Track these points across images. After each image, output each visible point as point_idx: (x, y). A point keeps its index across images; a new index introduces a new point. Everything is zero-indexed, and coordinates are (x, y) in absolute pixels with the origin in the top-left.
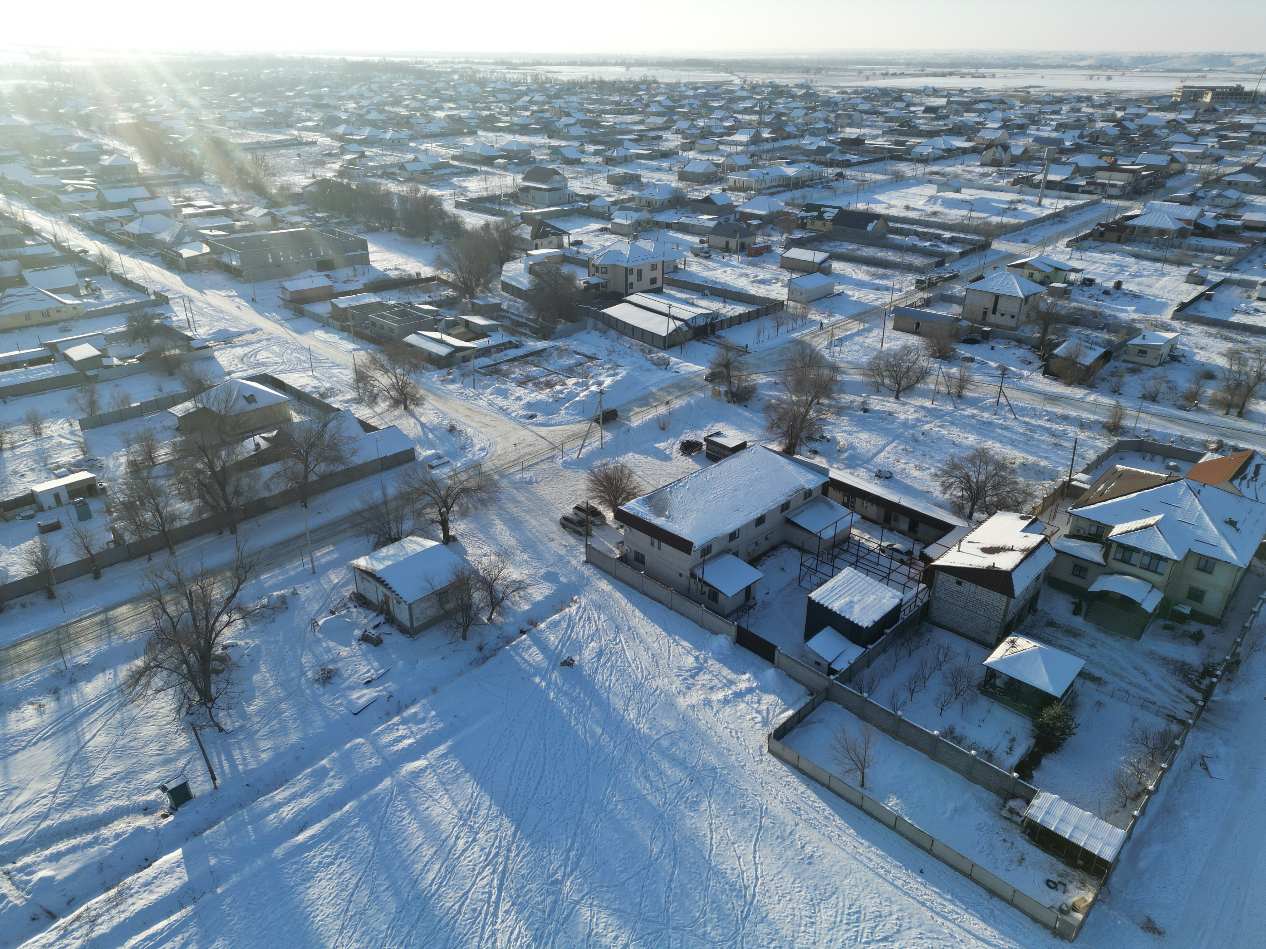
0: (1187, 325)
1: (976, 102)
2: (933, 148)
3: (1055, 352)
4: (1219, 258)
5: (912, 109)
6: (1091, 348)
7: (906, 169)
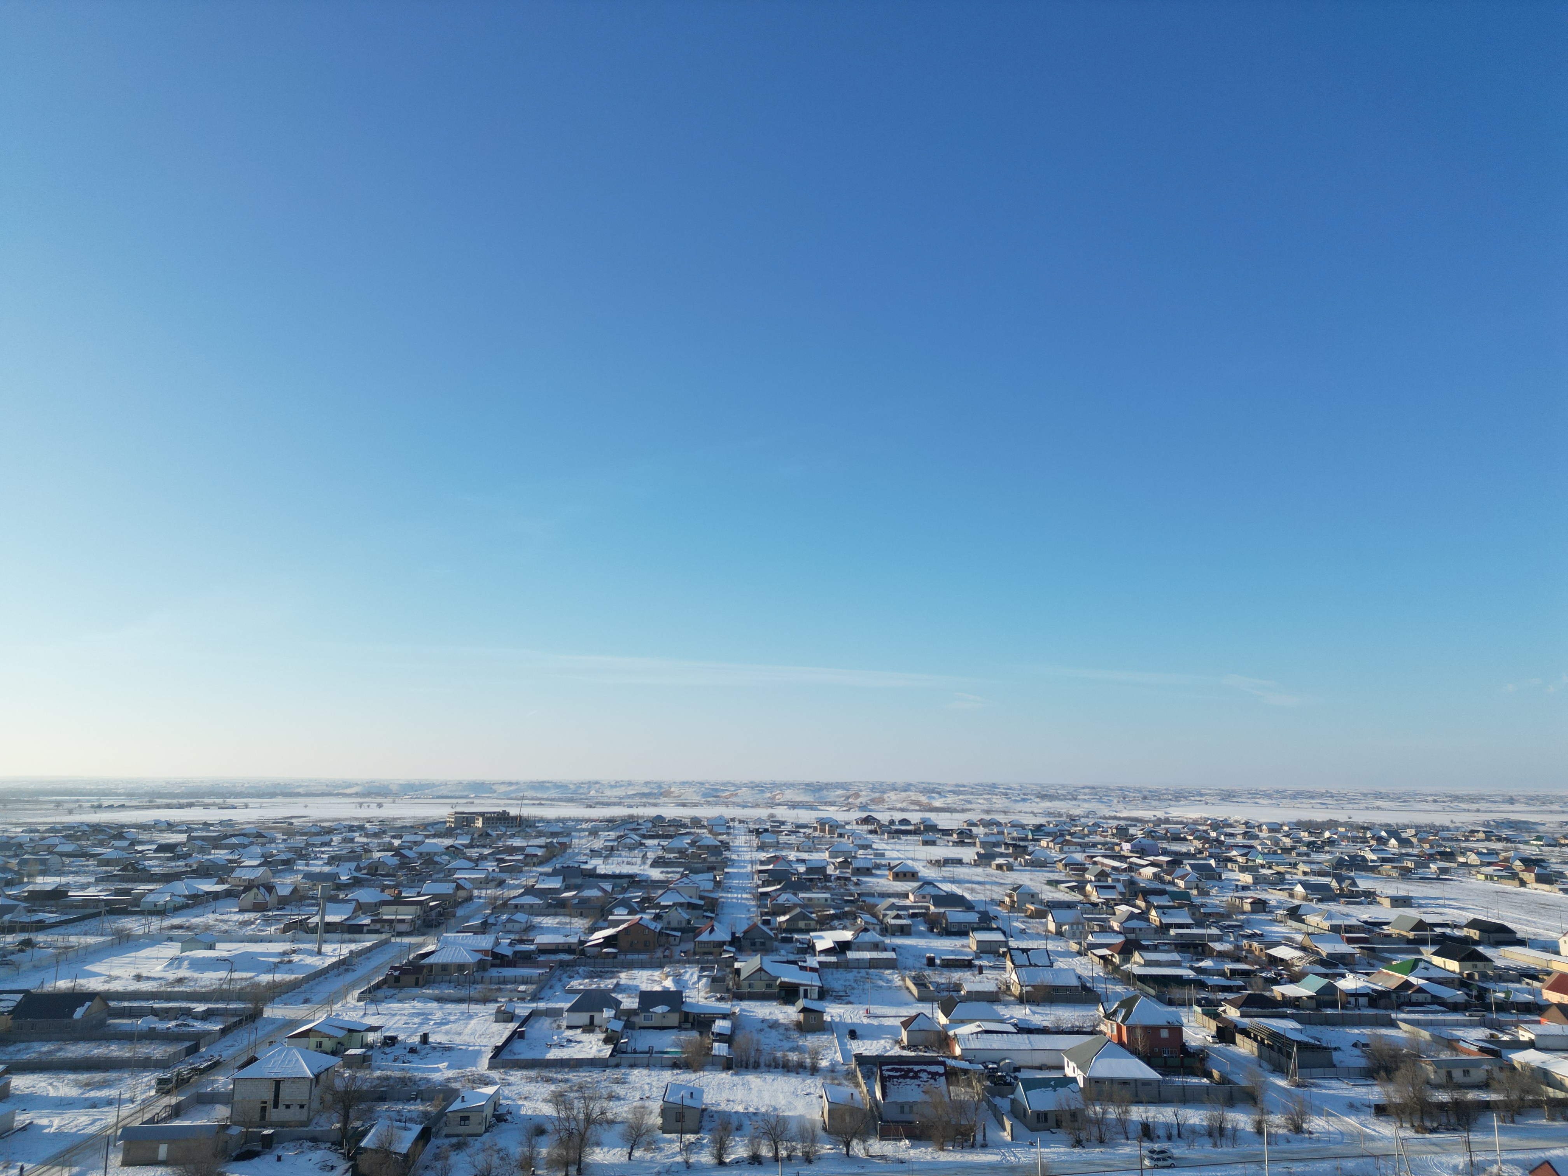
0: (506, 1073)
1: (226, 837)
2: (172, 895)
3: (362, 1144)
4: (522, 988)
5: (139, 848)
6: (405, 1129)
7: (134, 925)
